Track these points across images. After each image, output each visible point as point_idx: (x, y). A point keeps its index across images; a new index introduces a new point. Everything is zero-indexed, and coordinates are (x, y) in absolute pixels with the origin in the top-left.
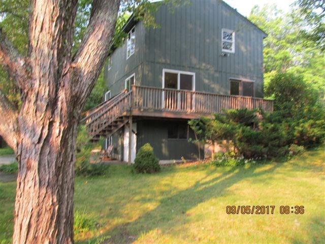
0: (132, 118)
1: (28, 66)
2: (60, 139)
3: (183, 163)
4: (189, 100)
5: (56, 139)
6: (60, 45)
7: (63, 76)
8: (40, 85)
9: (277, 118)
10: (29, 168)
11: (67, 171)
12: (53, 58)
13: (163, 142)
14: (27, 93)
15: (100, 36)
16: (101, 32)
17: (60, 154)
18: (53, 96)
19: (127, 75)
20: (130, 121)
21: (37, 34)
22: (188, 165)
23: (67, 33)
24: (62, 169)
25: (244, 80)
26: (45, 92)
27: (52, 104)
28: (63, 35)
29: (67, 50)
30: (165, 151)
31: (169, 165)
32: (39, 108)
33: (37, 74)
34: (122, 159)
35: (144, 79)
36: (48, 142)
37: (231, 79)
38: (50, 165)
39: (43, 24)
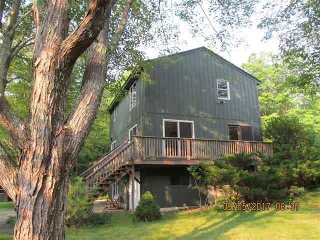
0: (134, 166)
1: (27, 131)
2: (52, 191)
3: (186, 209)
4: (189, 147)
5: (49, 191)
6: (54, 112)
7: (56, 137)
8: (36, 146)
9: (276, 160)
10: (24, 218)
11: (58, 219)
12: (48, 123)
13: (166, 189)
14: (26, 152)
15: (89, 102)
16: (90, 98)
17: (52, 204)
18: (47, 154)
19: (130, 126)
20: (133, 170)
21: (36, 104)
22: (190, 211)
23: (60, 101)
24: (53, 218)
25: (242, 124)
26: (40, 151)
27: (47, 160)
28: (57, 104)
29: (61, 115)
30: (168, 198)
31: (172, 212)
32: (36, 165)
33: (35, 136)
34: (128, 209)
35: (145, 129)
36: (42, 194)
37: (229, 125)
38: (43, 214)
39: (40, 96)
